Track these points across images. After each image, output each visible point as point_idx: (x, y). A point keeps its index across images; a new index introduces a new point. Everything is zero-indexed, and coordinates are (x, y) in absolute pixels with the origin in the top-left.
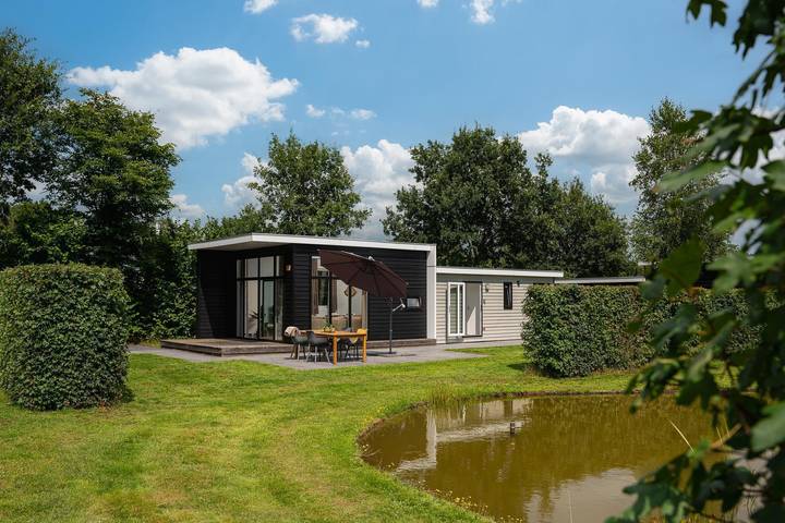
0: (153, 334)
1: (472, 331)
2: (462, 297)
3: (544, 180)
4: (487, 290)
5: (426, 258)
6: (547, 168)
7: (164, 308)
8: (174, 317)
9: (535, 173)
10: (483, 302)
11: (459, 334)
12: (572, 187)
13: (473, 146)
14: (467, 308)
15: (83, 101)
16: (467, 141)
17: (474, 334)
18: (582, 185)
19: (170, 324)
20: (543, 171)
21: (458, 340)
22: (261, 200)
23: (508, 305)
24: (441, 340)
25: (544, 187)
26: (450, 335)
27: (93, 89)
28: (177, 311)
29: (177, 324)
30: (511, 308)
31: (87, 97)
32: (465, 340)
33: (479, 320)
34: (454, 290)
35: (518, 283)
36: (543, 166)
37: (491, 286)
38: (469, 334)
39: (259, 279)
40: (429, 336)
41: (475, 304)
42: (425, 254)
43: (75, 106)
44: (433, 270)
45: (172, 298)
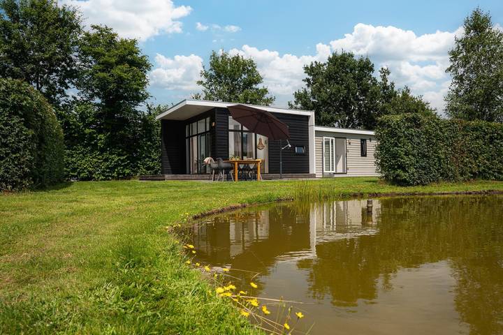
0: (138, 174)
1: (340, 170)
2: (333, 148)
3: (385, 84)
4: (350, 143)
5: (308, 121)
6: (387, 76)
7: (144, 158)
8: (151, 164)
9: (379, 80)
10: (347, 151)
11: (331, 171)
12: (403, 92)
13: (341, 63)
14: (337, 156)
15: (93, 32)
16: (337, 60)
17: (342, 172)
18: (409, 91)
19: (148, 168)
20: (384, 78)
21: (331, 176)
22: (205, 91)
23: (364, 154)
24: (319, 175)
25: (385, 88)
26: (325, 172)
27: (99, 25)
28: (153, 160)
29: (152, 168)
30: (365, 156)
31: (96, 30)
32: (335, 176)
33: (345, 163)
34: (327, 143)
35: (370, 140)
36: (384, 75)
37: (352, 141)
38: (338, 172)
39: (197, 135)
40: (311, 172)
41: (342, 153)
42: (307, 118)
43: (87, 35)
44: (313, 128)
45: (150, 152)
